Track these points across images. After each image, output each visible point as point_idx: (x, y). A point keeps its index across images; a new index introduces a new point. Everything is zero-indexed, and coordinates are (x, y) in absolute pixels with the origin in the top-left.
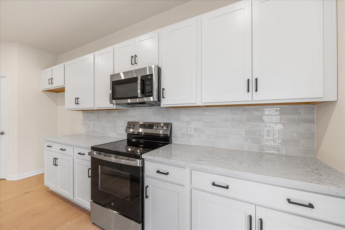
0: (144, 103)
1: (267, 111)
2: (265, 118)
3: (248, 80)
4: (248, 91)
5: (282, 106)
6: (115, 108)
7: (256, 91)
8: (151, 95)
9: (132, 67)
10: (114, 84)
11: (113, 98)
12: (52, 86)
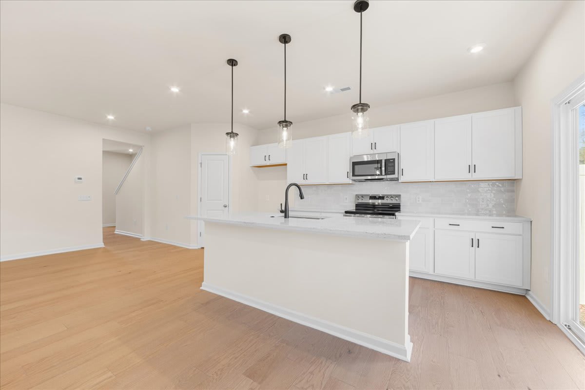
0: (382, 179)
1: (482, 185)
2: (480, 190)
3: (469, 166)
4: (469, 172)
5: (493, 181)
6: (351, 183)
7: (475, 172)
8: (394, 174)
9: (372, 152)
10: (354, 164)
11: (354, 175)
12: (268, 163)
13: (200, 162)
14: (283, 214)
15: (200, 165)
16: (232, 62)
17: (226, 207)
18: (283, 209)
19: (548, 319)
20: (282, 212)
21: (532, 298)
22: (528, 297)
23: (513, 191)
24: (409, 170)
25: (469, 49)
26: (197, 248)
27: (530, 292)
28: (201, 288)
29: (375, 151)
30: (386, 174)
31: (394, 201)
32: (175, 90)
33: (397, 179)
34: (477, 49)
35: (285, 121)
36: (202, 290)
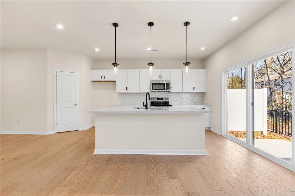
0: (164, 91)
3: (193, 87)
4: (193, 90)
8: (169, 89)
9: (159, 79)
10: (153, 84)
11: (152, 89)
12: (103, 80)
13: (55, 75)
14: (145, 107)
15: (55, 78)
16: (115, 25)
17: (76, 105)
18: (145, 104)
19: (220, 135)
20: (144, 106)
21: (212, 130)
22: (210, 130)
23: (202, 96)
24: (174, 88)
25: (200, 48)
26: (53, 133)
27: (211, 128)
28: (94, 153)
29: (161, 79)
30: (166, 89)
31: (167, 100)
32: (60, 27)
33: (169, 92)
34: (203, 49)
35: (151, 63)
36: (96, 155)
